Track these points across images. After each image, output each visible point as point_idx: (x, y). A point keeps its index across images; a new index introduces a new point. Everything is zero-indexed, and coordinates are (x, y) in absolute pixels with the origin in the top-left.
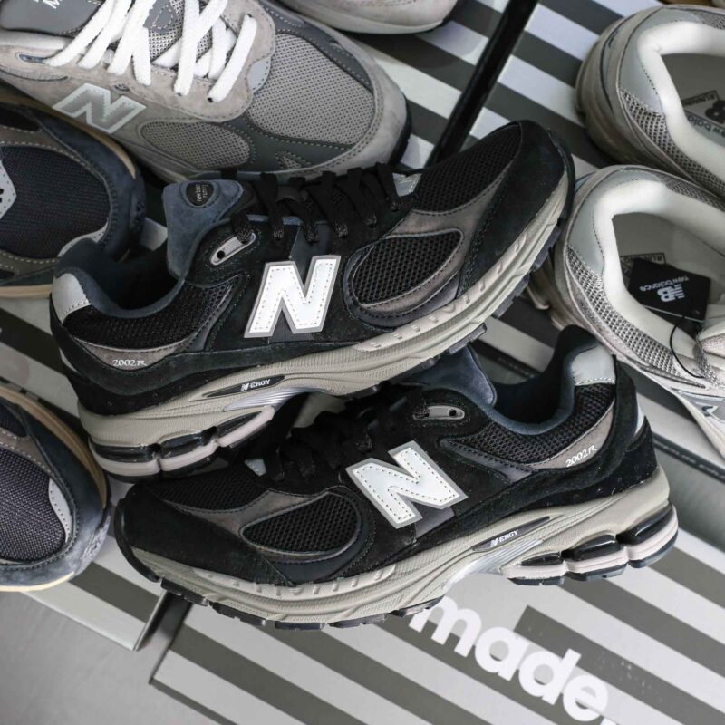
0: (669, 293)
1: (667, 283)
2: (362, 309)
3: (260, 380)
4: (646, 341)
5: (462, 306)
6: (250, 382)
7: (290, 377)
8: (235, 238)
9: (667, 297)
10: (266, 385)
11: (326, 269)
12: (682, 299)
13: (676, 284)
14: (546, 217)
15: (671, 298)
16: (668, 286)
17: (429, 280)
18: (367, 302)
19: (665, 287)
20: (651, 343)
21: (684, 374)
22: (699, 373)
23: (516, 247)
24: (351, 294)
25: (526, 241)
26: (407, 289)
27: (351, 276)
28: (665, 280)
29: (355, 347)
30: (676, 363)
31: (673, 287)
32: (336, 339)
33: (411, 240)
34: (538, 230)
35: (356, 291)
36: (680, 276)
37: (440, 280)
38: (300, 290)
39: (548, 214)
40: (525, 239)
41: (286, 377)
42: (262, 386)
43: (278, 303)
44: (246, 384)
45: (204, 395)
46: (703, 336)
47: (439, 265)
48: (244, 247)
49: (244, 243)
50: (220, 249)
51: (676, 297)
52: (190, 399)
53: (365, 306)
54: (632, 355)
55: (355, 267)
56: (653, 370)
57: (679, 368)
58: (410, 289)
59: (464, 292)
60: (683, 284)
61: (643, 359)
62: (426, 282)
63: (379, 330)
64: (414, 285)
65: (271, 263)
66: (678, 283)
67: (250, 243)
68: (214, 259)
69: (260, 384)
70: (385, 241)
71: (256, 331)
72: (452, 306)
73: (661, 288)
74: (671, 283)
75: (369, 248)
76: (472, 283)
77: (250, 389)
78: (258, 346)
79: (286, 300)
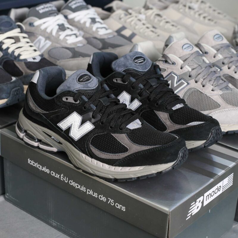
3: (57, 139)
7: (64, 145)
8: (73, 98)
10: (57, 142)
29: (81, 153)
38: (78, 126)
42: (56, 141)
44: (53, 137)
48: (74, 102)
53: (90, 145)
59: (115, 166)
65: (76, 112)
70: (110, 134)
71: (61, 126)
77: (53, 139)
78: (60, 130)
79: (73, 125)
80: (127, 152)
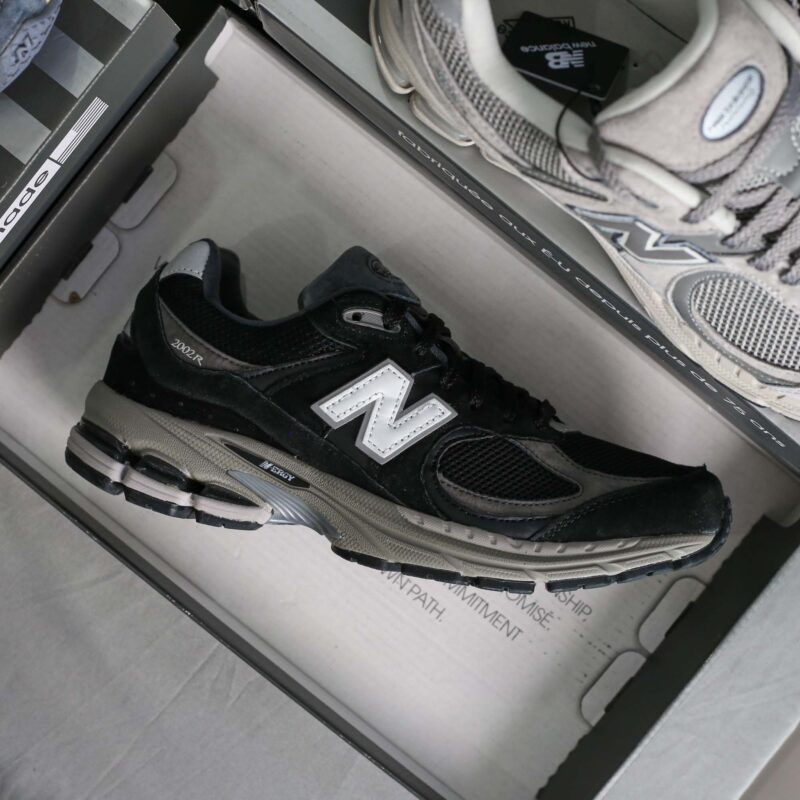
0: (560, 59)
1: (562, 46)
2: (435, 477)
3: (285, 471)
4: (526, 129)
5: (530, 550)
6: (275, 465)
7: (313, 490)
8: (380, 315)
9: (558, 63)
10: (286, 480)
11: (435, 413)
12: (579, 68)
13: (576, 49)
14: (669, 544)
15: (564, 64)
16: (563, 50)
17: (518, 502)
18: (445, 475)
19: (558, 51)
20: (532, 132)
21: (576, 178)
22: (595, 173)
23: (620, 544)
24: (437, 457)
25: (635, 547)
26: (492, 493)
27: (450, 442)
28: (561, 43)
29: (398, 507)
30: (564, 161)
31: (570, 52)
32: (387, 485)
33: (531, 460)
34: (653, 547)
35: (443, 459)
36: (585, 41)
37: (527, 510)
38: (397, 410)
39: (673, 543)
40: (635, 543)
41: (310, 489)
42: (281, 478)
43: (368, 402)
44: (269, 462)
45: (222, 440)
46: (601, 118)
47: (537, 498)
48: (383, 329)
49: (386, 326)
50: (360, 311)
51: (571, 65)
52: (207, 434)
53: (440, 477)
54: (508, 151)
55: (461, 439)
56: (536, 174)
57: (569, 169)
58: (494, 496)
59: (540, 540)
60: (586, 51)
61: (523, 158)
62: (515, 502)
63: (434, 508)
64: (500, 495)
65: (393, 362)
66: (580, 48)
67: (390, 331)
68: (348, 314)
69: (282, 474)
70: (505, 441)
71: (326, 411)
72: (520, 542)
73: (552, 51)
74: (569, 47)
75: (488, 434)
76: (554, 539)
77: (268, 470)
78: (314, 430)
79: (377, 406)
80: (576, 495)
